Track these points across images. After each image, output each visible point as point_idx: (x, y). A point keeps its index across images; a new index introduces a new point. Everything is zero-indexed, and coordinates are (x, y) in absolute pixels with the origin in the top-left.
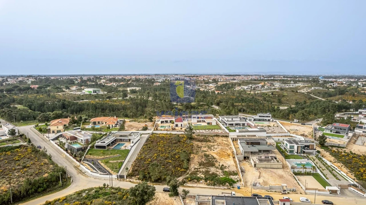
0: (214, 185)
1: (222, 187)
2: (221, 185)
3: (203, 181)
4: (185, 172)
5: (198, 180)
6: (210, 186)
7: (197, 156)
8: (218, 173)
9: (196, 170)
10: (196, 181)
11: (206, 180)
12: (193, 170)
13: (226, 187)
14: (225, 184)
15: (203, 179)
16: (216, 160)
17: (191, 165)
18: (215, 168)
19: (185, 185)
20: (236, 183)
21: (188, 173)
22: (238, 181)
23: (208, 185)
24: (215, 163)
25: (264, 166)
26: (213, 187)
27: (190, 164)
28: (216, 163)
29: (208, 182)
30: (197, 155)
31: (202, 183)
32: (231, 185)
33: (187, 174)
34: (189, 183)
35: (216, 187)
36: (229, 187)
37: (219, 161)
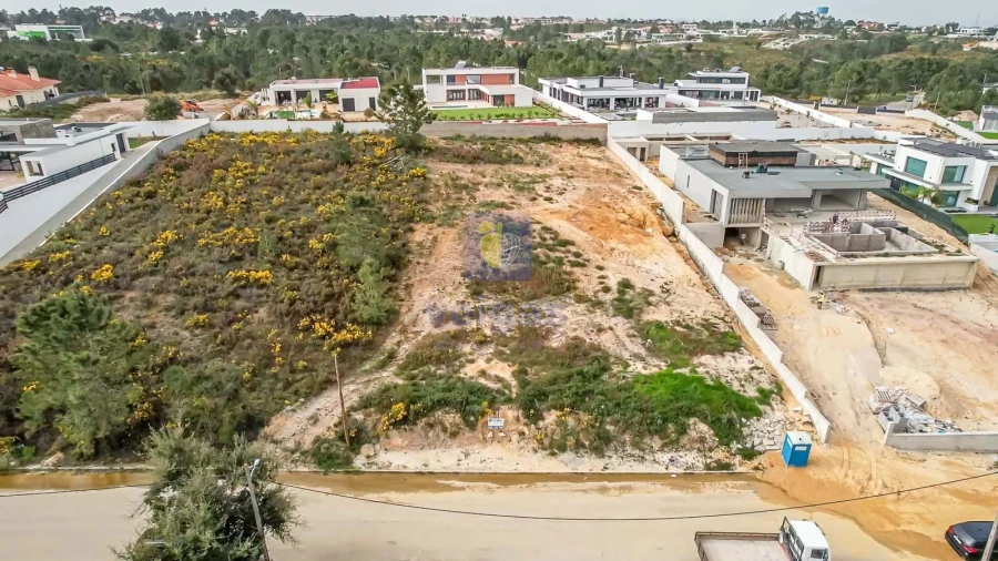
0: (601, 444)
1: (665, 457)
2: (657, 443)
3: (510, 413)
4: (370, 346)
5: (472, 405)
6: (568, 456)
7: (452, 233)
8: (606, 340)
9: (451, 327)
10: (451, 418)
11: (532, 404)
12: (426, 326)
13: (691, 458)
14: (683, 430)
15: (509, 400)
16: (578, 255)
17: (415, 291)
18: (581, 307)
19: (359, 462)
20: (759, 414)
21: (392, 356)
22: (765, 396)
23: (555, 447)
24: (570, 273)
25: (867, 278)
26: (589, 464)
27: (408, 287)
28: (577, 270)
29: (551, 418)
30: (452, 226)
31: (499, 437)
32: (728, 432)
33: (383, 366)
34: (397, 438)
35: (616, 464)
36: (719, 454)
37: (595, 258)
